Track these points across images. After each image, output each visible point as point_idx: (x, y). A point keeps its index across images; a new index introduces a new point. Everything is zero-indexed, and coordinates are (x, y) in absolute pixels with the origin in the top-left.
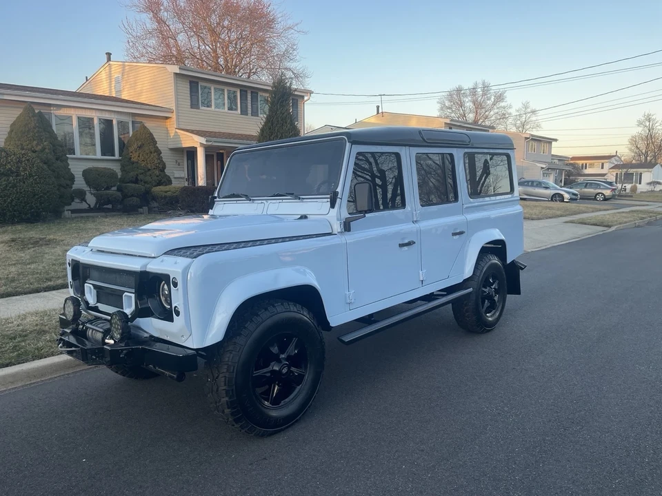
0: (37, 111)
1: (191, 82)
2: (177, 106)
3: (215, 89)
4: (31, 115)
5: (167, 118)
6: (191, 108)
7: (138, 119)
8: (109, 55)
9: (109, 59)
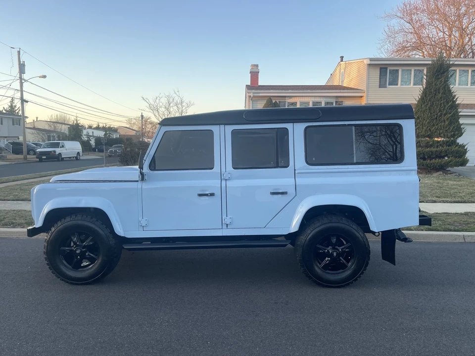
0: (274, 101)
1: (381, 69)
2: (368, 87)
3: (403, 70)
4: (269, 104)
5: (362, 97)
6: (379, 87)
7: (340, 100)
8: (342, 57)
9: (342, 61)
